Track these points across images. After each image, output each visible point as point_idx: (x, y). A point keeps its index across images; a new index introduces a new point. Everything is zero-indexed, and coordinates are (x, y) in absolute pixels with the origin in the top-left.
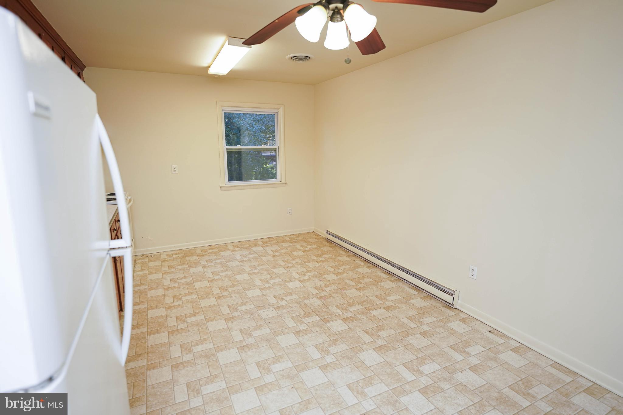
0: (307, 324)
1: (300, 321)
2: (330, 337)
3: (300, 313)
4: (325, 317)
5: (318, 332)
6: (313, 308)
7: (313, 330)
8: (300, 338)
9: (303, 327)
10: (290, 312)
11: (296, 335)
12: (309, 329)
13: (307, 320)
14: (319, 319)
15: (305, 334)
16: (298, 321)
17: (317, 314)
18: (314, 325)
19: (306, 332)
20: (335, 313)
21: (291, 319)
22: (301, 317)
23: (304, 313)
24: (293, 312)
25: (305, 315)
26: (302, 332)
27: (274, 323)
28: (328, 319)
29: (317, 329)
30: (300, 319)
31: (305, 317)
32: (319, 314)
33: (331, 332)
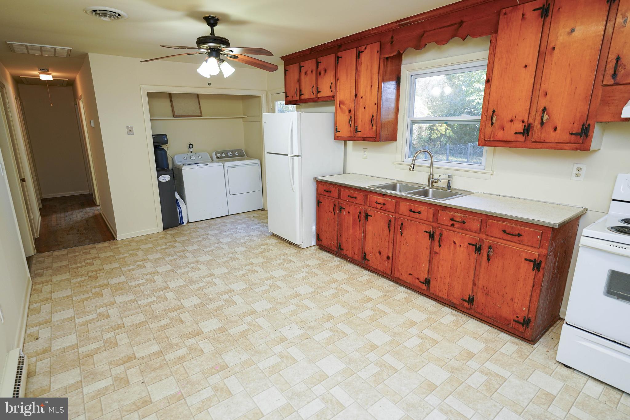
0: (243, 323)
1: (251, 325)
2: (222, 313)
3: (253, 336)
4: (223, 333)
5: (232, 316)
6: (237, 345)
7: (237, 317)
8: (250, 308)
9: (249, 319)
10: (265, 335)
11: (254, 311)
12: (241, 317)
13: (244, 327)
14: (229, 331)
15: (245, 312)
16: (254, 325)
17: (231, 338)
18: (236, 322)
19: (245, 315)
20: (208, 341)
21: (263, 327)
22: (252, 331)
23: (247, 337)
24: (262, 335)
25: (246, 333)
26: (249, 314)
27: (280, 320)
28: (219, 332)
29: (233, 319)
30: (252, 328)
31: (246, 331)
32: (229, 338)
33: (219, 317)
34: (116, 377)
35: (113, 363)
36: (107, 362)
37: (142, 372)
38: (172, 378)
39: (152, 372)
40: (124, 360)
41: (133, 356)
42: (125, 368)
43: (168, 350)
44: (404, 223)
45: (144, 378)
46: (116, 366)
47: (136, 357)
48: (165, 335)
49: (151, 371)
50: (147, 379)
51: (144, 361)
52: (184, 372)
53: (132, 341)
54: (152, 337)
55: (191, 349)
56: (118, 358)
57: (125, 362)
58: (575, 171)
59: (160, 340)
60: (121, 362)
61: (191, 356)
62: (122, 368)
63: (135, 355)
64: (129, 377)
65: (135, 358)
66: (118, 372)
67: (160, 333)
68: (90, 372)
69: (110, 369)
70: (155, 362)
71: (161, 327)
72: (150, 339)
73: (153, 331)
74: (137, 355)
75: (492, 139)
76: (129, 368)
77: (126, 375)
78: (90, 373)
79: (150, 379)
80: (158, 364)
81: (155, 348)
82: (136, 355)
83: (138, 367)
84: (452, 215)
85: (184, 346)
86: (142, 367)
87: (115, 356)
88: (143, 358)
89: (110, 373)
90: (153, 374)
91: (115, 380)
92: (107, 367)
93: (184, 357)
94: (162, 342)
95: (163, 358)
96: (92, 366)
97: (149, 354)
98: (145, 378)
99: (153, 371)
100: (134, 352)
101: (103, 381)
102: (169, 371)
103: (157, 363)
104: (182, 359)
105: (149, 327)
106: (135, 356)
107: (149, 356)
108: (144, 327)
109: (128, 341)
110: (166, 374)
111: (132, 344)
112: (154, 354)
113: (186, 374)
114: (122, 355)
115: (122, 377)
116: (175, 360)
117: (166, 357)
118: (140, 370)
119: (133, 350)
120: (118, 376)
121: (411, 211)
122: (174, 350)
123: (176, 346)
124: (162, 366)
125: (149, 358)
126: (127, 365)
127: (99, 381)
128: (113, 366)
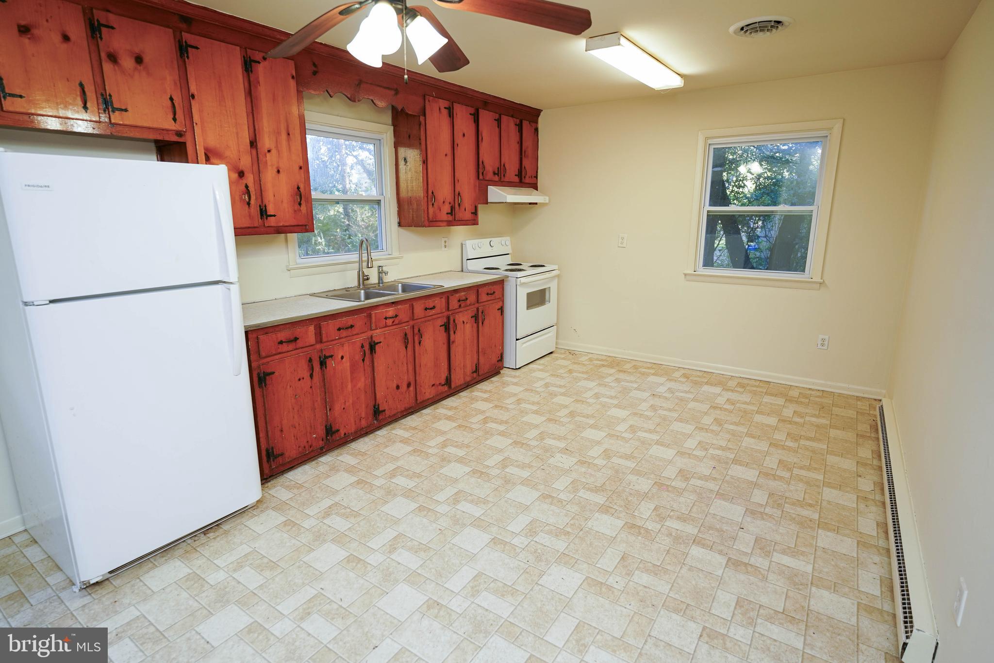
34: (767, 555)
35: (761, 576)
36: (767, 584)
37: (734, 539)
38: (711, 511)
39: (725, 530)
40: (744, 568)
41: (730, 563)
42: (751, 557)
43: (685, 538)
44: (421, 329)
45: (737, 532)
46: (759, 569)
47: (727, 559)
48: (666, 558)
49: (724, 532)
50: (735, 528)
51: (722, 548)
52: (695, 507)
53: (713, 588)
54: (684, 570)
55: (662, 519)
56: (751, 578)
57: (746, 565)
58: (443, 244)
59: (680, 556)
60: (749, 569)
61: (672, 513)
62: (753, 561)
63: (727, 564)
64: (752, 544)
65: (729, 559)
66: (761, 559)
67: (668, 567)
68: (797, 589)
69: (768, 571)
70: (713, 537)
71: (656, 574)
72: (689, 570)
73: (674, 578)
74: (724, 562)
75: (434, 220)
76: (746, 554)
77: (753, 549)
78: (797, 587)
79: (732, 525)
80: (711, 532)
81: (696, 551)
82: (726, 562)
83: (734, 547)
84: (459, 296)
85: (665, 527)
86: (730, 543)
87: (753, 583)
88: (720, 552)
89: (771, 567)
90: (725, 528)
91: (770, 553)
92: (771, 577)
93: (678, 518)
94: (680, 552)
95: (699, 534)
96: (791, 594)
97: (710, 550)
98: (736, 530)
99: (722, 531)
100: (724, 569)
101: (783, 562)
102: (707, 518)
103: (710, 534)
104: (682, 519)
105: (671, 589)
106: (728, 561)
107: (711, 548)
108: (677, 596)
109: (719, 592)
110: (713, 517)
111: (718, 583)
112: (704, 546)
113: (695, 504)
114: (742, 577)
115: (759, 550)
116: (691, 522)
117: (696, 531)
118: (735, 541)
119: (723, 572)
120: (763, 555)
121: (426, 309)
122: (679, 532)
123: (671, 535)
124: (709, 527)
125: (713, 546)
126: (745, 560)
127: (788, 567)
128: (763, 572)
